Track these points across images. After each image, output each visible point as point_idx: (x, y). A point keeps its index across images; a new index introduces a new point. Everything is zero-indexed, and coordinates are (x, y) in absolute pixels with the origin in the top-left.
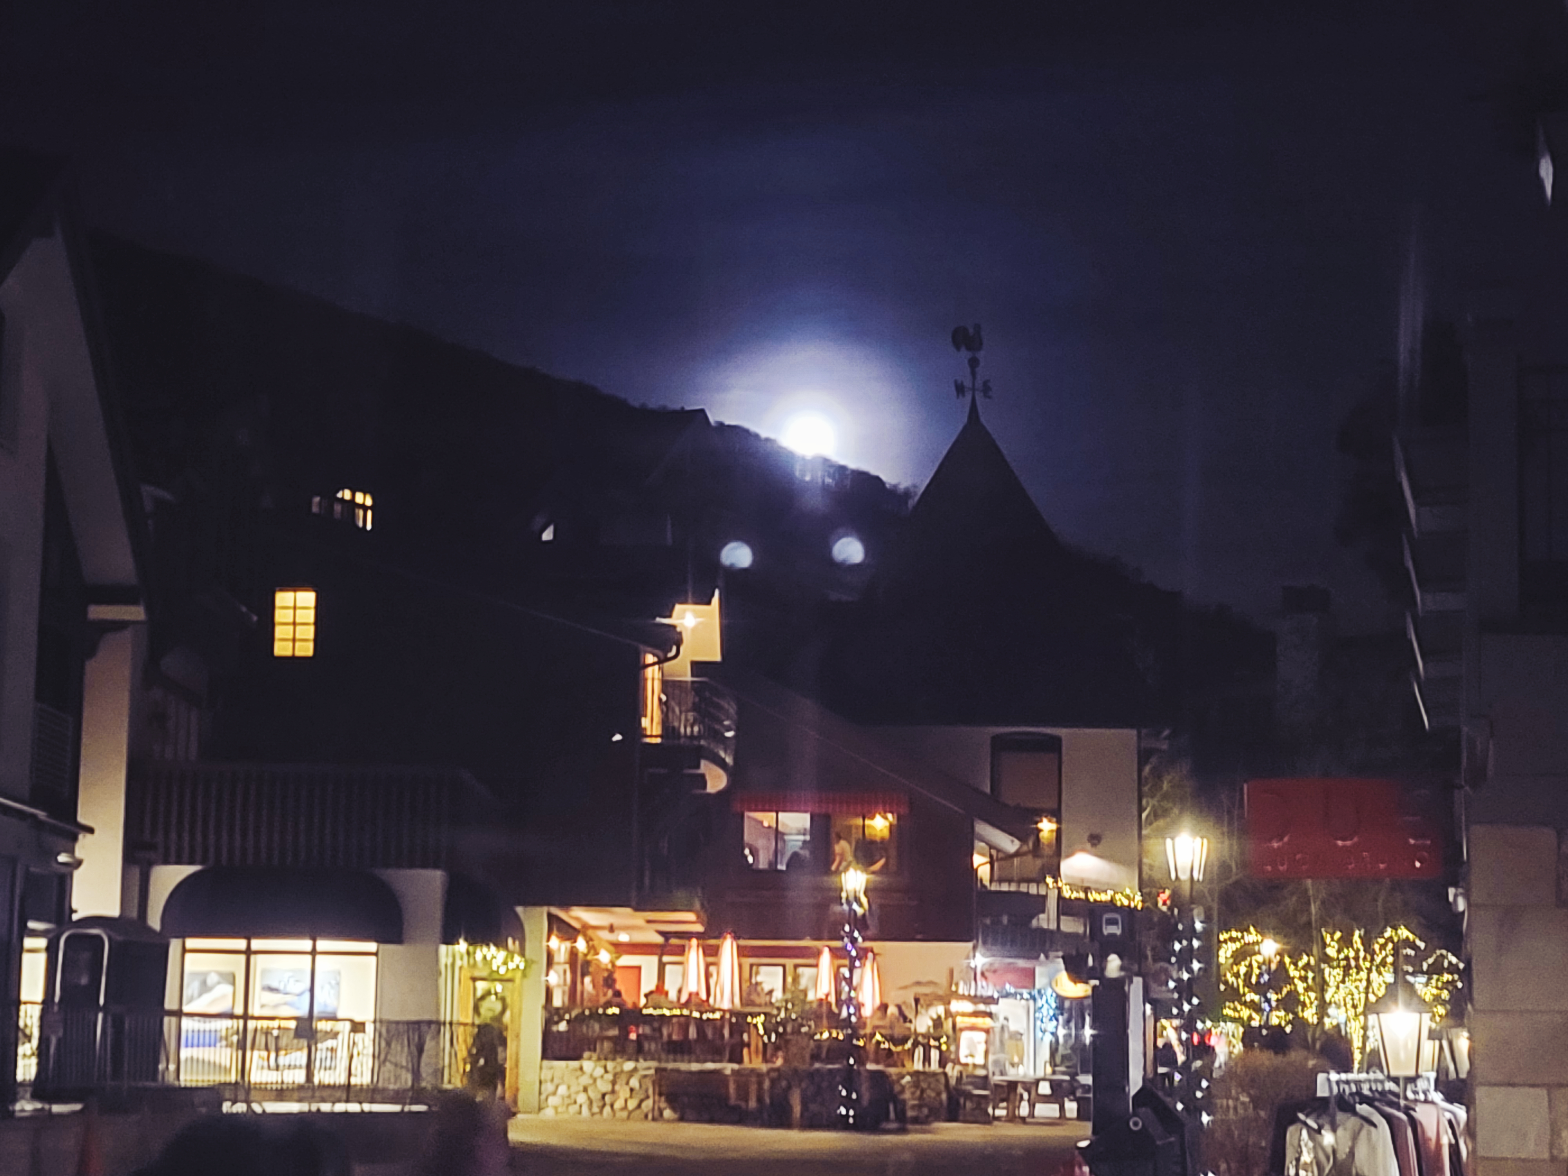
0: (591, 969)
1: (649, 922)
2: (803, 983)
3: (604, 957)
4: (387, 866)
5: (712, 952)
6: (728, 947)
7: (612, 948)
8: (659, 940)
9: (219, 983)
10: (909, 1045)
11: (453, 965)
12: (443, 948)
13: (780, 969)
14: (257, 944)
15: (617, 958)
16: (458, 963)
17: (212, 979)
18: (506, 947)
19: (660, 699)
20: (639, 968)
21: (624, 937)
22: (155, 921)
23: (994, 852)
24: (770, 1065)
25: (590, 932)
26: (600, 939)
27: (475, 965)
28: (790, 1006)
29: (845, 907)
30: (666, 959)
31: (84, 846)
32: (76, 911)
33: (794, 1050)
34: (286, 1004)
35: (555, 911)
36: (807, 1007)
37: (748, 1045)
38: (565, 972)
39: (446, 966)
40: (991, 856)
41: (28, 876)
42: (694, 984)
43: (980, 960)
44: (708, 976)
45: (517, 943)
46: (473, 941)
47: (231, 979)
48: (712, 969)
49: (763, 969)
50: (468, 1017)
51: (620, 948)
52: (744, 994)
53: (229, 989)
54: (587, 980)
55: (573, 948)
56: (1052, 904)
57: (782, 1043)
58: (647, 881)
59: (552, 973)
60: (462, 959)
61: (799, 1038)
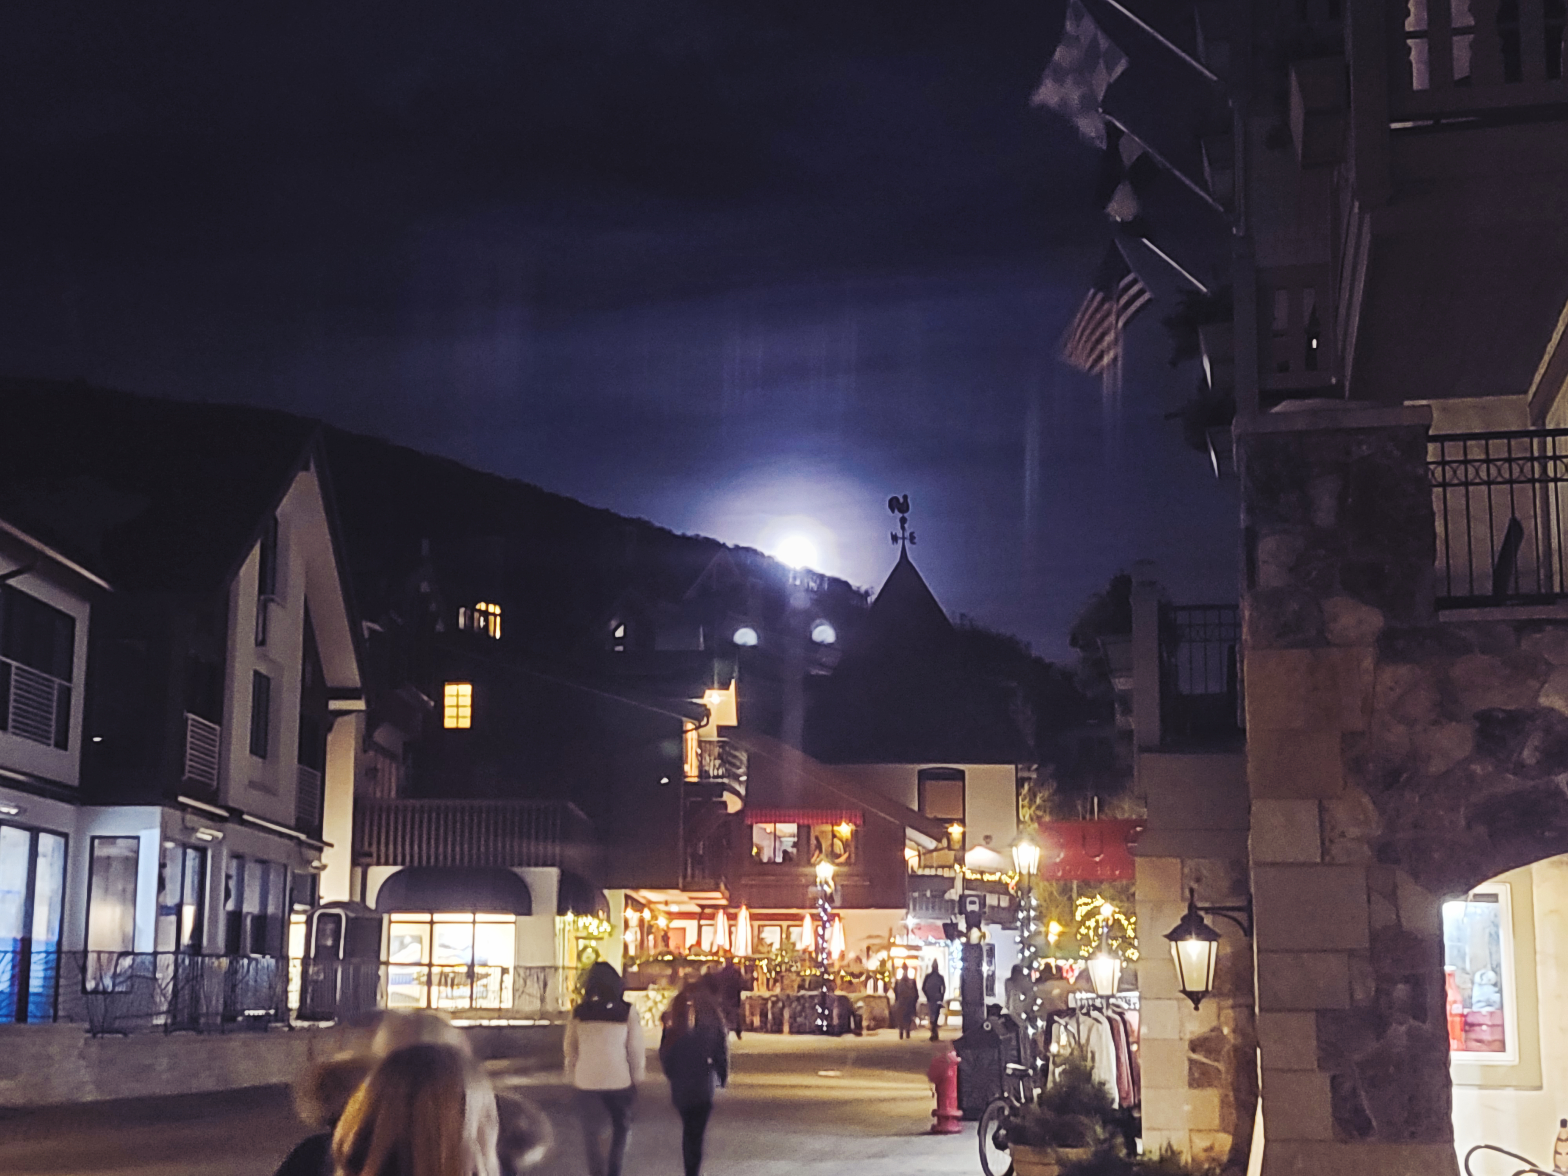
0: (653, 930)
1: (691, 898)
2: (793, 938)
3: (662, 922)
4: (520, 865)
5: (732, 917)
6: (743, 914)
7: (667, 916)
8: (698, 910)
9: (411, 943)
10: (863, 978)
11: (564, 929)
12: (558, 919)
13: (778, 928)
14: (437, 917)
15: (670, 922)
16: (567, 928)
17: (407, 940)
18: (598, 917)
19: (697, 753)
20: (684, 929)
21: (674, 908)
22: (371, 903)
23: (920, 848)
24: (771, 993)
25: (652, 906)
26: (659, 910)
27: (577, 930)
28: (784, 953)
29: (819, 888)
30: (703, 922)
31: (327, 856)
32: (322, 898)
33: (786, 982)
34: (455, 956)
35: (630, 892)
36: (795, 954)
37: (757, 979)
38: (636, 933)
39: (560, 930)
40: (919, 851)
41: (294, 876)
42: (722, 940)
43: (911, 921)
44: (730, 933)
45: (605, 914)
46: (578, 913)
47: (420, 940)
48: (733, 929)
49: (766, 929)
50: (573, 963)
51: (671, 916)
52: (755, 946)
53: (418, 946)
54: (651, 937)
55: (642, 916)
56: (959, 884)
57: (779, 978)
58: (689, 871)
59: (628, 933)
60: (569, 924)
61: (790, 974)
